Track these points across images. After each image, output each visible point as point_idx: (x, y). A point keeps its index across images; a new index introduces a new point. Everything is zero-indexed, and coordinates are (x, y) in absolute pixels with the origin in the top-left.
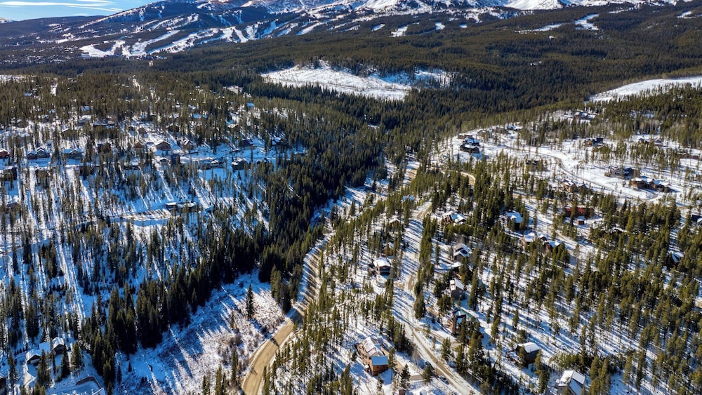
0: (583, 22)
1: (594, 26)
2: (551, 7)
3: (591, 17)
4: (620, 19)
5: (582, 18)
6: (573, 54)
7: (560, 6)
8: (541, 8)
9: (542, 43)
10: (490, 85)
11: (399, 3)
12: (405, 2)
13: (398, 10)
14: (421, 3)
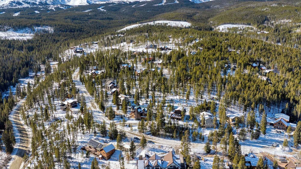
0: (100, 9)
1: (105, 10)
2: (85, 5)
3: (102, 7)
4: (113, 8)
5: (99, 7)
6: (101, 19)
7: (88, 4)
8: (80, 5)
9: (87, 16)
10: (73, 30)
11: (11, 3)
12: (14, 2)
13: (11, 6)
14: (23, 3)
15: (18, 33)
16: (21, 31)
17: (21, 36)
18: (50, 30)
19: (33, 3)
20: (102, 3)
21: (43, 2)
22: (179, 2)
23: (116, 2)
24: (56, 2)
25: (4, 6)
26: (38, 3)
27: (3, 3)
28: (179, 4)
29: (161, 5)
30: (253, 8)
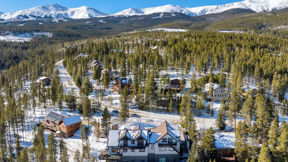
0: (101, 21)
1: (105, 22)
2: (87, 18)
3: (103, 20)
4: (112, 20)
5: (100, 20)
6: (100, 29)
7: (89, 18)
8: (83, 18)
9: (87, 26)
10: (71, 36)
11: (18, 16)
12: (21, 16)
13: (18, 19)
14: (30, 17)
15: (17, 37)
16: (21, 35)
17: (20, 40)
18: (49, 35)
19: (39, 16)
20: (103, 16)
21: (48, 16)
22: (176, 15)
23: (116, 16)
24: (60, 16)
25: (12, 19)
26: (43, 17)
27: (11, 17)
28: (175, 17)
29: (158, 18)
30: (248, 18)
